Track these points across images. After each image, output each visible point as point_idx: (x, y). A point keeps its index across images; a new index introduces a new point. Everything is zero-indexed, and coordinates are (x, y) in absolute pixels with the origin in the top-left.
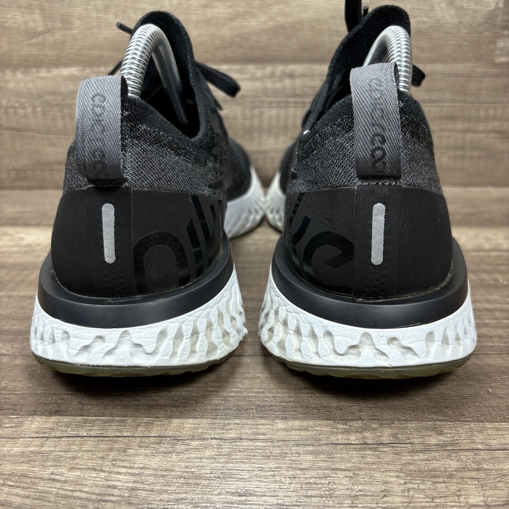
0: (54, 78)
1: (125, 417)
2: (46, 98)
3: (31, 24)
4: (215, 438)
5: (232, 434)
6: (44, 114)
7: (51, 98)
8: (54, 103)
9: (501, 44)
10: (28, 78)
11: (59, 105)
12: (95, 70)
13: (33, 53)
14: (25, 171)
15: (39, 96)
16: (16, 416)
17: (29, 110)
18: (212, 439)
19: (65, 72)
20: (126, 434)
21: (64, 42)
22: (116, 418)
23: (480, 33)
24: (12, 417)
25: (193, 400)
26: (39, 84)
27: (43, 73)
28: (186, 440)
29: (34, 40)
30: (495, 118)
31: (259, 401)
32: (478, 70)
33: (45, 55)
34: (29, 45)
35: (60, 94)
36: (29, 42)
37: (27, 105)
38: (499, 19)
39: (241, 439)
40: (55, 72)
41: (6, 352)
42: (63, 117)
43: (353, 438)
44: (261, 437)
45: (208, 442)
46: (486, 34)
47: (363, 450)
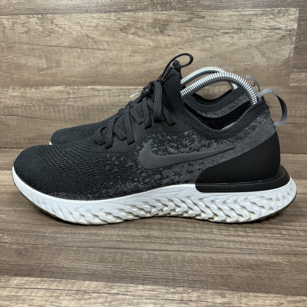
0: (51, 92)
1: (62, 279)
2: (45, 102)
3: (40, 65)
5: (115, 291)
6: (45, 110)
7: (48, 101)
8: (50, 104)
9: (292, 76)
10: (37, 91)
11: (52, 105)
12: (72, 87)
13: (40, 79)
14: (33, 139)
15: (43, 101)
16: (7, 276)
17: (37, 107)
18: (104, 293)
19: (57, 88)
20: (60, 288)
21: (56, 74)
22: (57, 280)
23: (281, 70)
24: (6, 276)
25: (98, 272)
26: (43, 95)
27: (45, 89)
28: (90, 293)
29: (41, 73)
31: (132, 274)
32: (280, 90)
33: (47, 80)
34: (38, 75)
35: (53, 99)
36: (39, 73)
37: (36, 105)
38: (291, 63)
39: (118, 294)
40: (51, 88)
41: (8, 241)
42: (54, 112)
43: (177, 297)
44: (129, 293)
45: (101, 294)
46: (284, 71)
47: (180, 303)
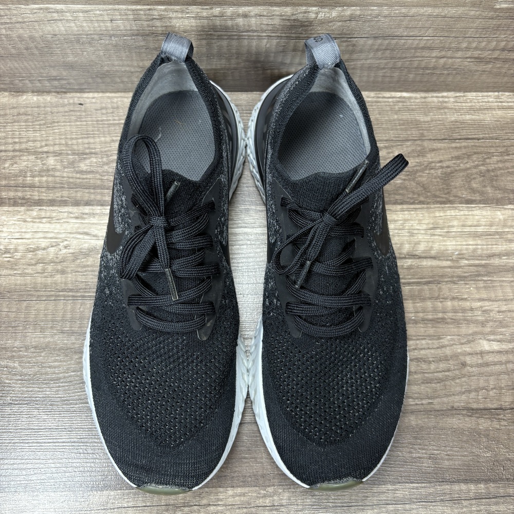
4: (196, 505)
5: (204, 502)
18: (195, 505)
28: (181, 507)
30: (476, 49)
39: (210, 505)
44: (220, 503)
45: (193, 508)
